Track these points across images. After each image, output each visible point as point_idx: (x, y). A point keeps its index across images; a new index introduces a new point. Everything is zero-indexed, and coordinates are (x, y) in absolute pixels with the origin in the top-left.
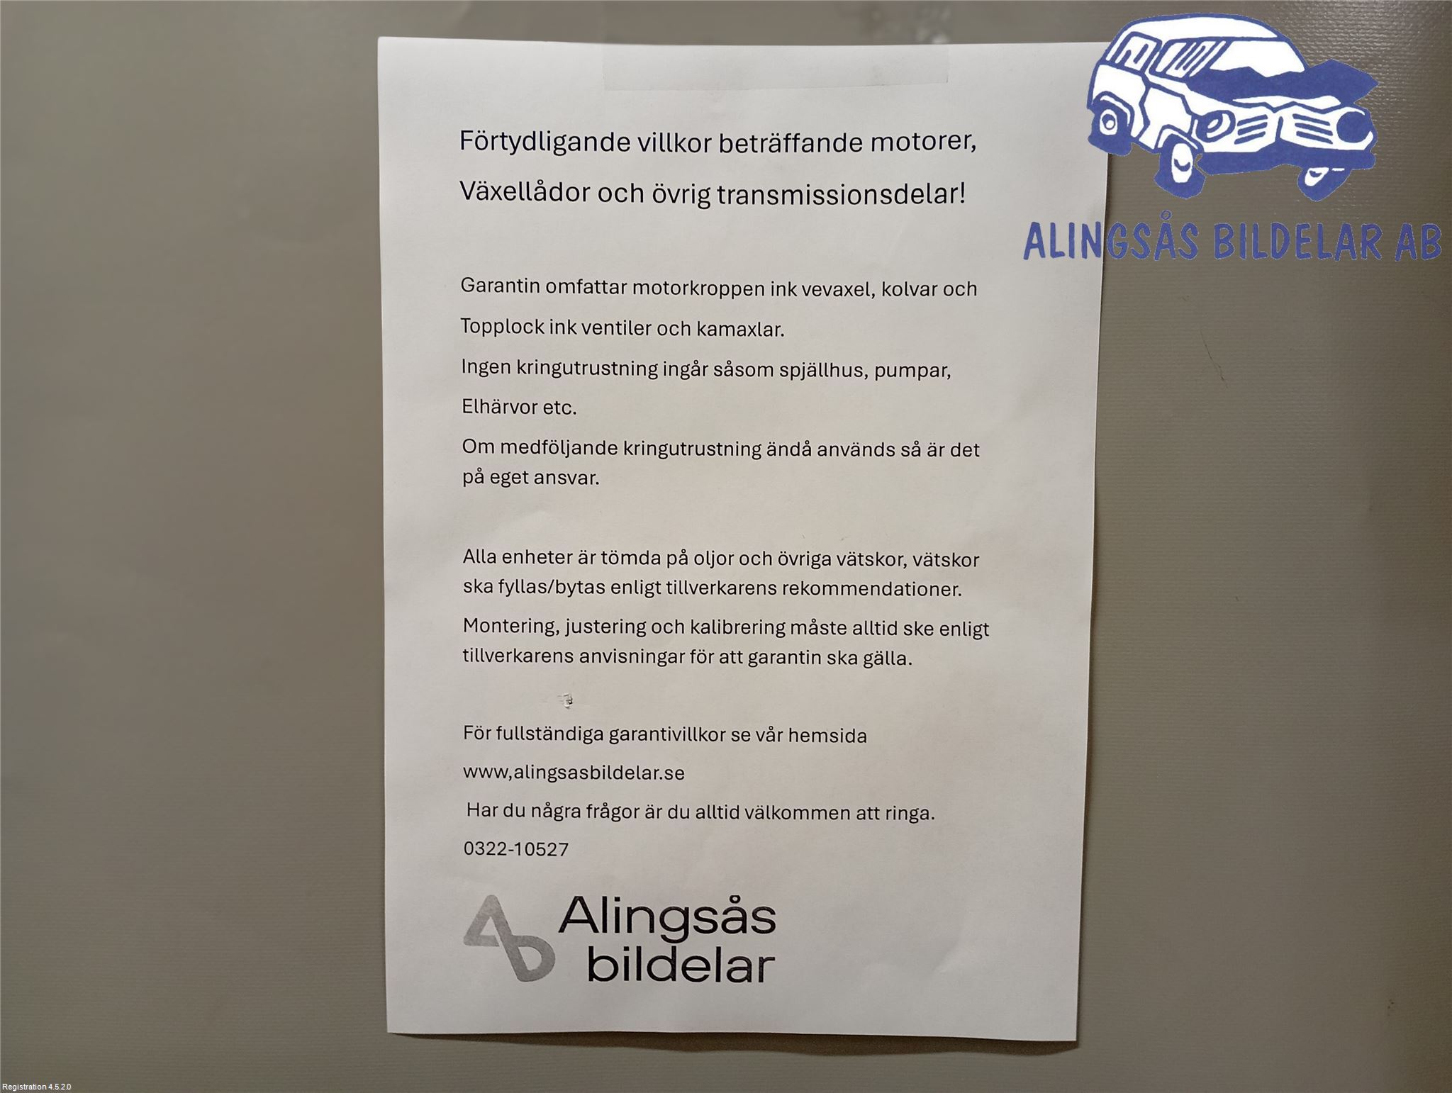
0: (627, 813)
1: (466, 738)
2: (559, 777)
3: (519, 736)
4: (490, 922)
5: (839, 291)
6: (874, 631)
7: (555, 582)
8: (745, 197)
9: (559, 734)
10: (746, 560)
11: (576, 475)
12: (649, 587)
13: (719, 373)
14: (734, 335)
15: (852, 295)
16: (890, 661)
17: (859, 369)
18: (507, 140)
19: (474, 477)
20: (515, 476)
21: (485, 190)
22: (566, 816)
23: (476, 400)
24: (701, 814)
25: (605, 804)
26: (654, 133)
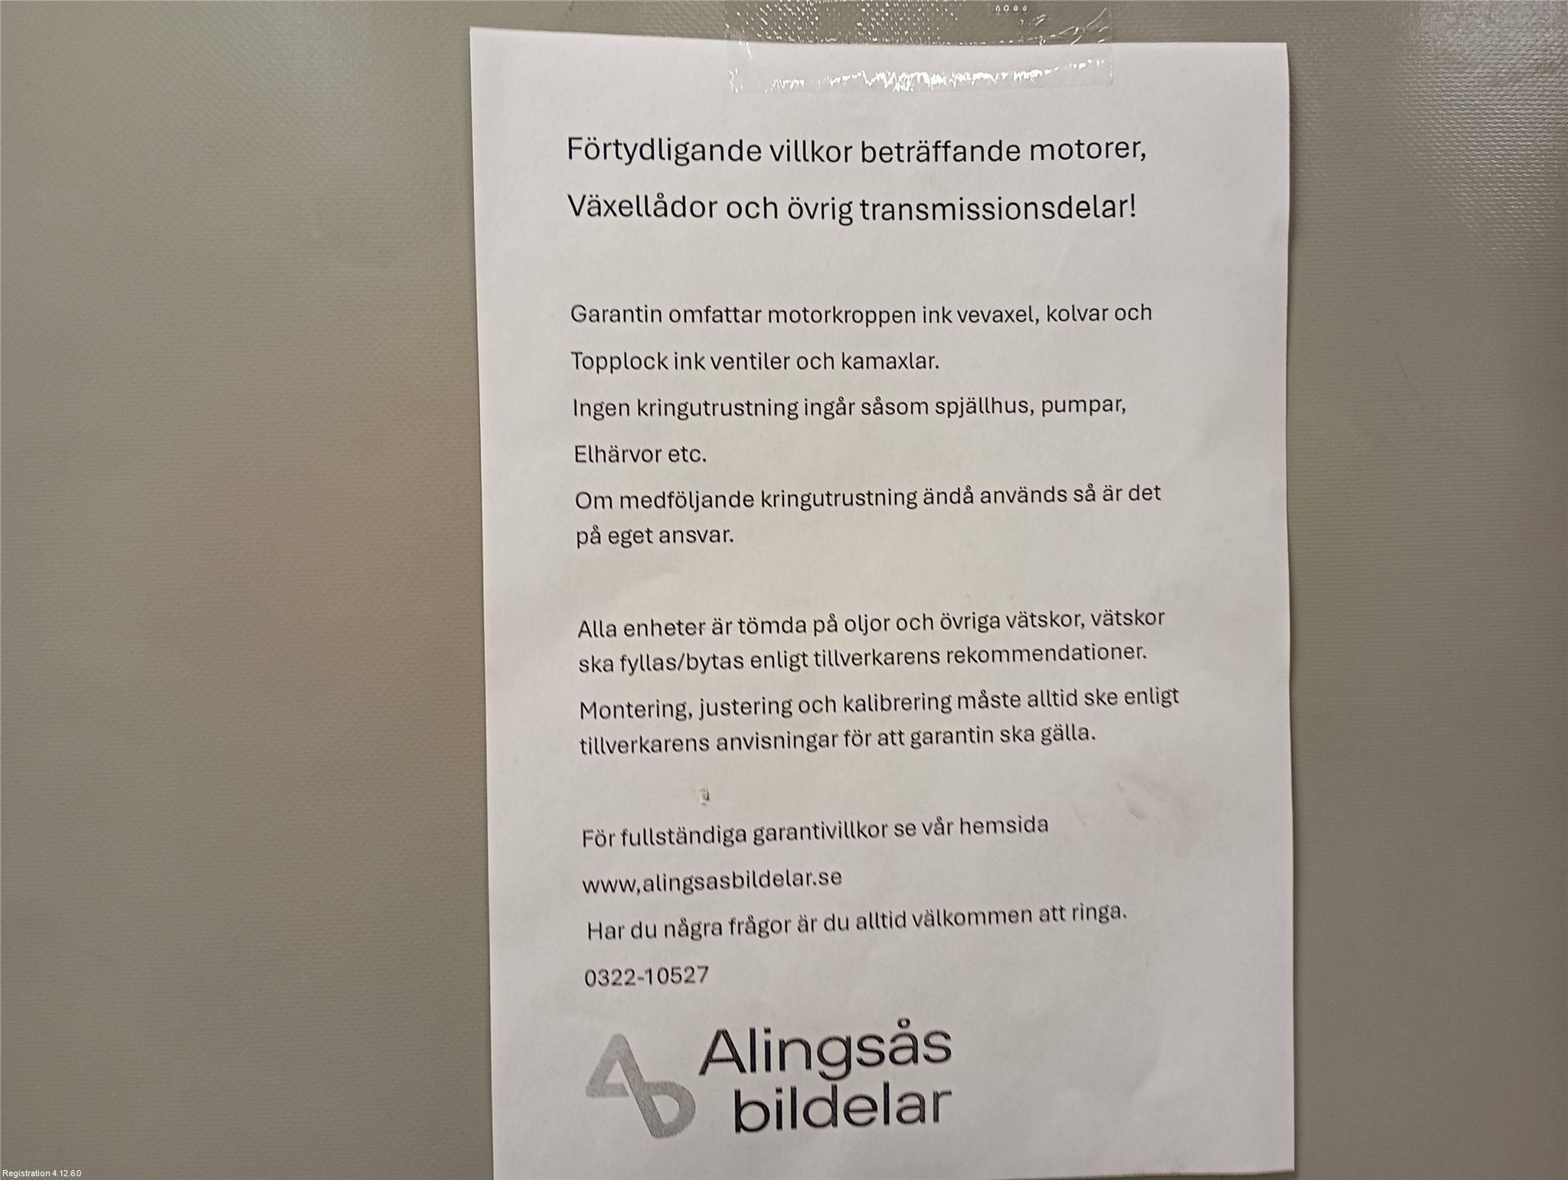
0: (776, 927)
1: (585, 845)
2: (696, 887)
3: (648, 840)
4: (618, 1067)
5: (999, 317)
6: (1052, 702)
7: (686, 657)
8: (891, 212)
9: (695, 837)
10: (903, 624)
11: (707, 531)
12: (794, 659)
13: (866, 411)
14: (883, 368)
15: (1013, 321)
16: (1071, 736)
17: (1024, 405)
18: (622, 149)
19: (590, 537)
20: (637, 534)
21: (596, 204)
22: (705, 933)
23: (590, 447)
24: (863, 924)
25: (751, 918)
26: (788, 141)
